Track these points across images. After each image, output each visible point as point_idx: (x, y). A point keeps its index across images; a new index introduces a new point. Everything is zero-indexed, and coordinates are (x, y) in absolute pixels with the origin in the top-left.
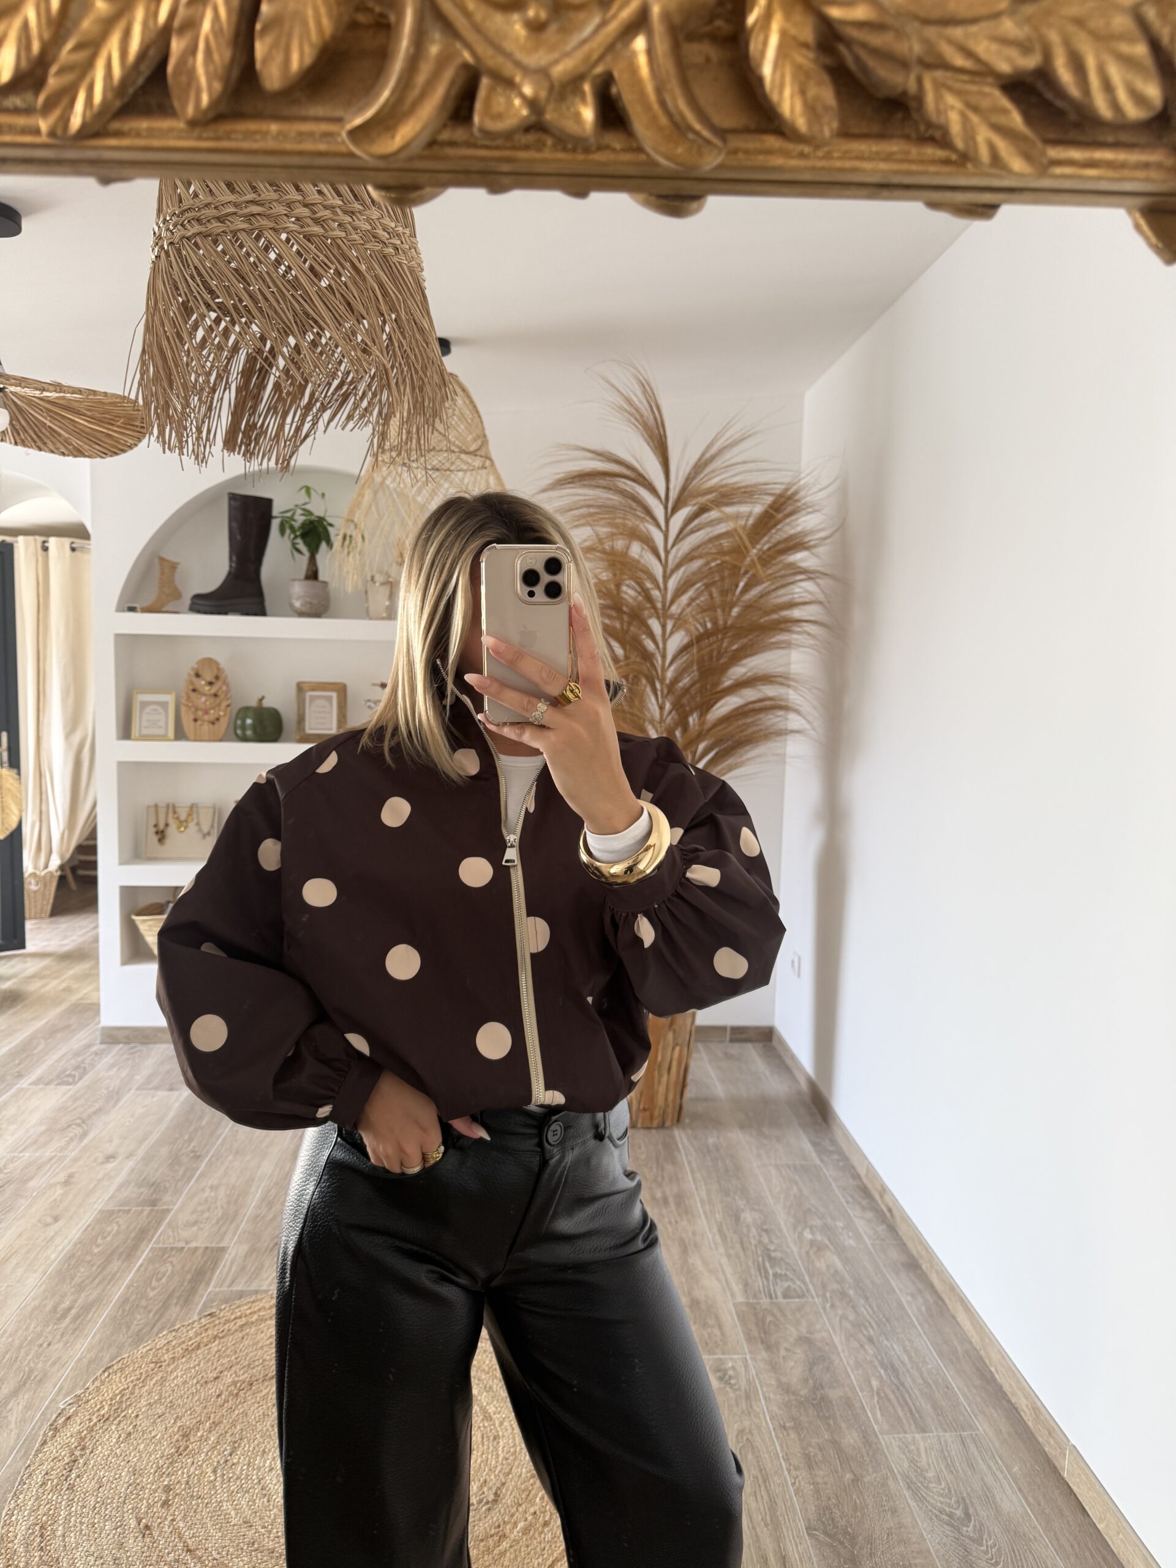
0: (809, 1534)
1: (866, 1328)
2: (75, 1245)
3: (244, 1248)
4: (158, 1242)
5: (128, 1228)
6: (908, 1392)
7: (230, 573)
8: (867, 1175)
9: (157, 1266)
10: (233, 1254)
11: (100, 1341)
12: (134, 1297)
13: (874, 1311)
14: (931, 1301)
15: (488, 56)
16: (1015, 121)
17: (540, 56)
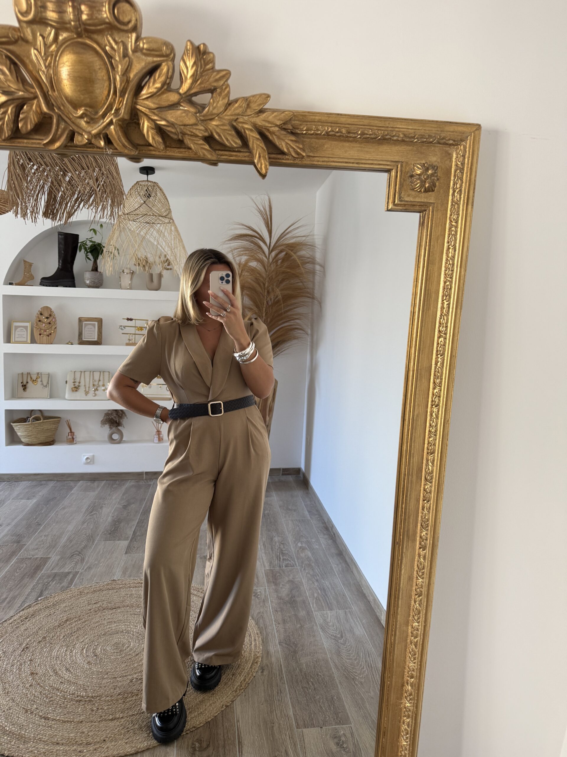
0: (279, 644)
1: (316, 576)
3: (59, 557)
4: (20, 556)
5: (7, 551)
6: (328, 599)
7: (58, 268)
9: (19, 564)
10: (54, 559)
12: (8, 576)
13: (320, 571)
14: (344, 566)
15: (76, 129)
16: (207, 147)
17: (89, 129)
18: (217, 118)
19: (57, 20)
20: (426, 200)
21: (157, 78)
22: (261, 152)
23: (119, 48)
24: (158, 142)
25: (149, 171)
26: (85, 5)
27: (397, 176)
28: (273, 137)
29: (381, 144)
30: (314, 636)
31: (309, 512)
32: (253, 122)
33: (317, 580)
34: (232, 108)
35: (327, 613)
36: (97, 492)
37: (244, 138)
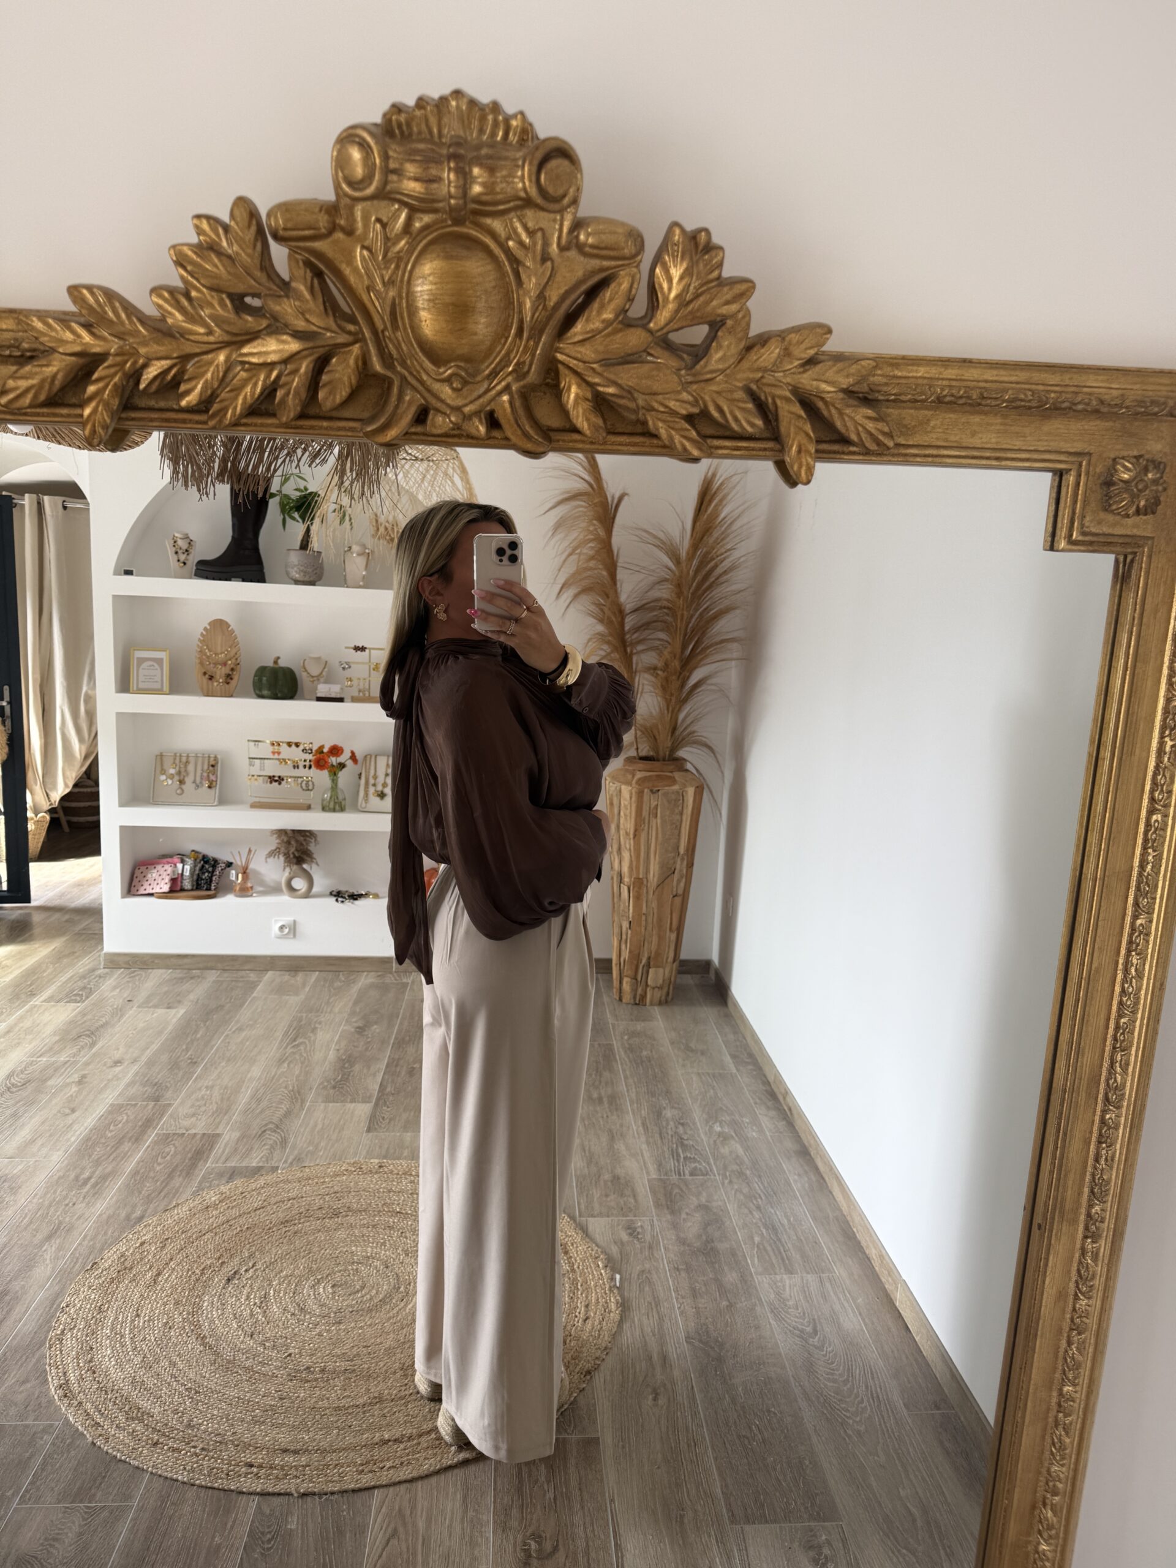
0: (687, 1342)
1: (756, 1199)
2: (91, 1130)
3: (236, 1135)
4: (161, 1129)
5: (135, 1118)
6: (784, 1248)
8: (774, 1082)
9: (162, 1147)
10: (227, 1138)
11: (117, 1202)
12: (143, 1170)
13: (765, 1187)
14: (814, 1180)
15: (433, 402)
16: (694, 434)
17: (459, 402)
18: (721, 377)
19: (422, 196)
20: (1135, 532)
21: (606, 300)
22: (802, 442)
23: (535, 244)
24: (594, 426)
26: (481, 165)
27: (1078, 484)
28: (829, 411)
29: (1049, 417)
30: (757, 1327)
31: (733, 1057)
32: (793, 383)
33: (758, 1208)
34: (753, 356)
35: (781, 1279)
36: (302, 997)
37: (769, 413)
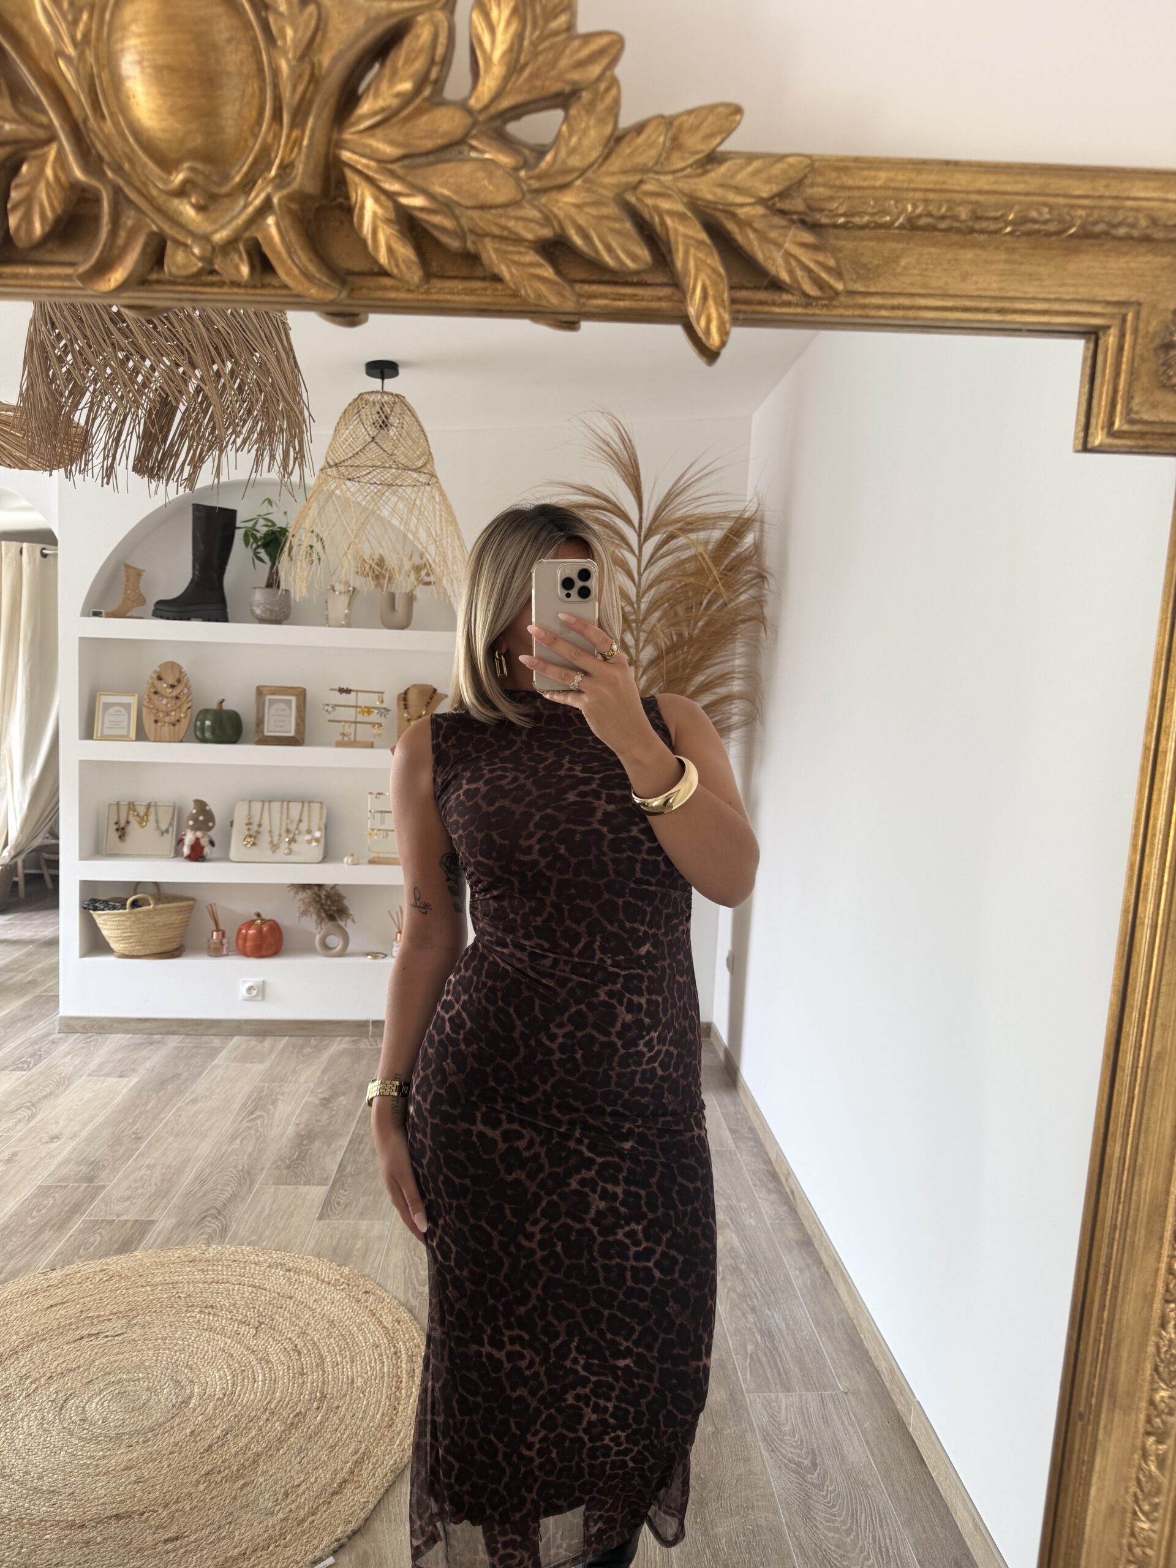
1: (751, 1298)
3: (172, 1221)
4: (90, 1214)
5: (63, 1202)
6: (781, 1359)
7: (192, 581)
8: (777, 1161)
9: (87, 1236)
10: (161, 1226)
13: (761, 1283)
14: (817, 1274)
15: (167, 227)
16: (548, 272)
17: (205, 227)
18: (579, 182)
21: (402, 61)
24: (404, 261)
25: (386, 371)
27: (1120, 350)
28: (748, 237)
29: (1077, 250)
30: (747, 1460)
31: (733, 1131)
32: (687, 191)
33: (753, 1309)
34: (625, 149)
35: (777, 1398)
36: (268, 1064)
37: (660, 243)
